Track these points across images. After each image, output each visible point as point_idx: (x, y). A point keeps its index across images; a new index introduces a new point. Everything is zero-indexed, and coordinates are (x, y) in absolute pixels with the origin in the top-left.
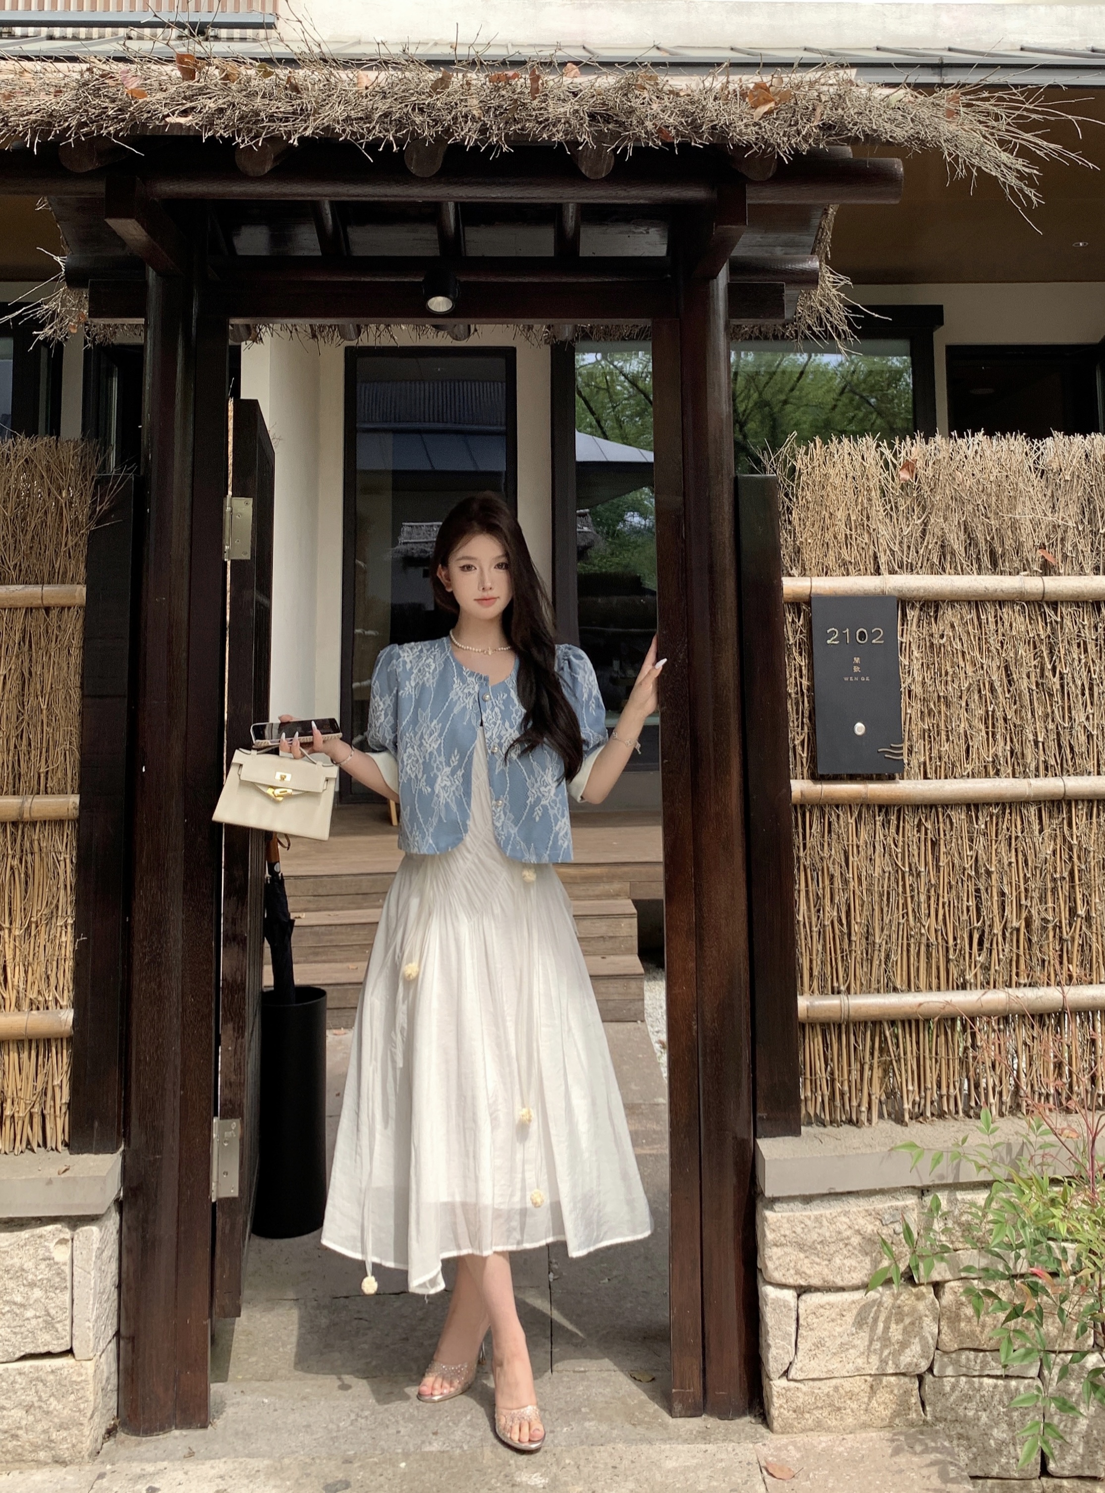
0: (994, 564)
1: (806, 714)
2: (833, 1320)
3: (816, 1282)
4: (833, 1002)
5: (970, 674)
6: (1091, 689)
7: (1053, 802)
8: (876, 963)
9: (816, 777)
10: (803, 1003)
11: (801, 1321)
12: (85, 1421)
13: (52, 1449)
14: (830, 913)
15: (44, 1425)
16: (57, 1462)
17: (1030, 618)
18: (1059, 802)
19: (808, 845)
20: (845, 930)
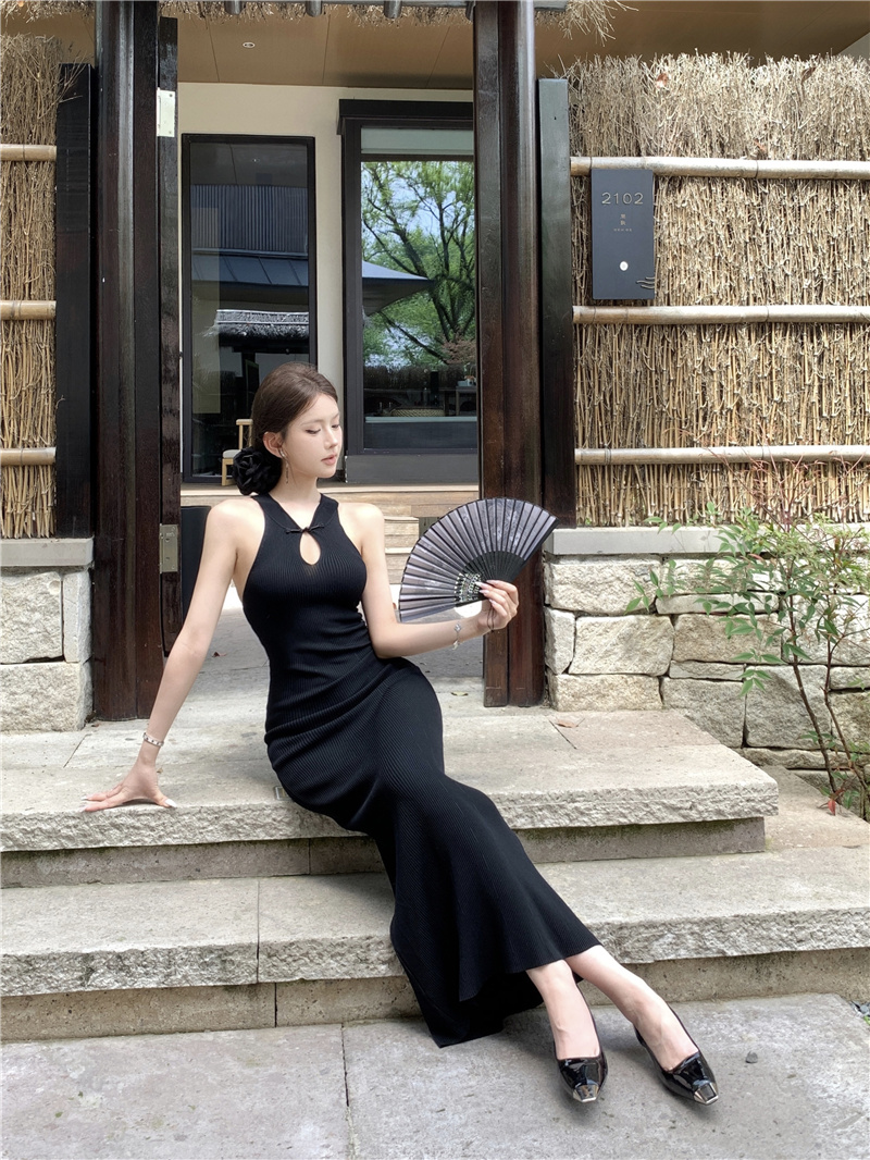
0: (723, 151)
1: (585, 257)
2: (600, 635)
3: (588, 608)
4: (601, 452)
5: (703, 229)
6: (788, 244)
7: (759, 323)
8: (630, 430)
9: (590, 303)
10: (578, 452)
11: (578, 634)
12: (75, 703)
13: (51, 721)
14: (598, 398)
15: (45, 705)
16: (55, 730)
17: (747, 191)
18: (764, 323)
19: (584, 352)
20: (609, 408)
